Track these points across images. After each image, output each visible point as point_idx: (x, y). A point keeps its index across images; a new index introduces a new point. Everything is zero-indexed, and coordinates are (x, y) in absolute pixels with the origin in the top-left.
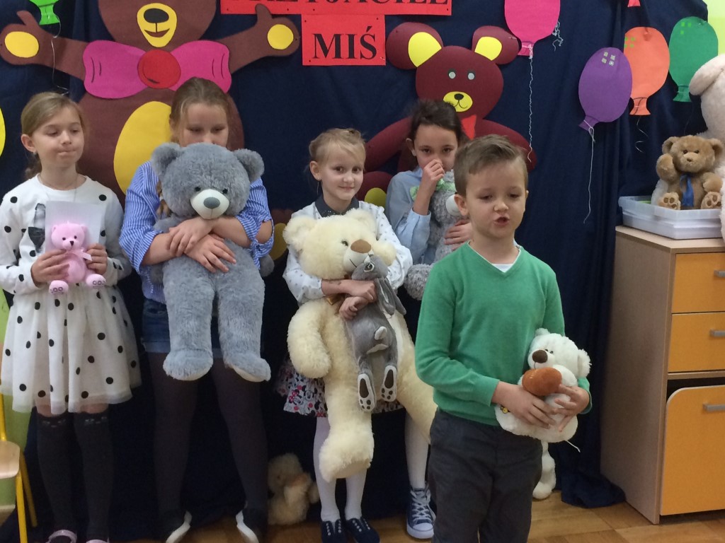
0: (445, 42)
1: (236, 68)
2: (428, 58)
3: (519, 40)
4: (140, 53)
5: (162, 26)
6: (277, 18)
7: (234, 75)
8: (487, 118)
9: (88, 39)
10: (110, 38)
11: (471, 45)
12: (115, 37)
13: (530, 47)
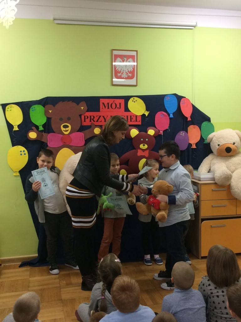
0: (140, 131)
1: (86, 139)
2: (135, 135)
3: (159, 130)
4: (62, 136)
5: (67, 129)
6: (96, 126)
7: (85, 141)
8: (151, 150)
9: (49, 133)
10: (54, 132)
11: (146, 132)
12: (55, 132)
13: (162, 132)
